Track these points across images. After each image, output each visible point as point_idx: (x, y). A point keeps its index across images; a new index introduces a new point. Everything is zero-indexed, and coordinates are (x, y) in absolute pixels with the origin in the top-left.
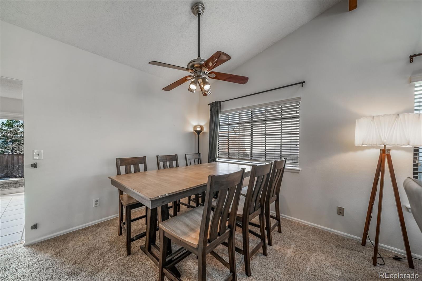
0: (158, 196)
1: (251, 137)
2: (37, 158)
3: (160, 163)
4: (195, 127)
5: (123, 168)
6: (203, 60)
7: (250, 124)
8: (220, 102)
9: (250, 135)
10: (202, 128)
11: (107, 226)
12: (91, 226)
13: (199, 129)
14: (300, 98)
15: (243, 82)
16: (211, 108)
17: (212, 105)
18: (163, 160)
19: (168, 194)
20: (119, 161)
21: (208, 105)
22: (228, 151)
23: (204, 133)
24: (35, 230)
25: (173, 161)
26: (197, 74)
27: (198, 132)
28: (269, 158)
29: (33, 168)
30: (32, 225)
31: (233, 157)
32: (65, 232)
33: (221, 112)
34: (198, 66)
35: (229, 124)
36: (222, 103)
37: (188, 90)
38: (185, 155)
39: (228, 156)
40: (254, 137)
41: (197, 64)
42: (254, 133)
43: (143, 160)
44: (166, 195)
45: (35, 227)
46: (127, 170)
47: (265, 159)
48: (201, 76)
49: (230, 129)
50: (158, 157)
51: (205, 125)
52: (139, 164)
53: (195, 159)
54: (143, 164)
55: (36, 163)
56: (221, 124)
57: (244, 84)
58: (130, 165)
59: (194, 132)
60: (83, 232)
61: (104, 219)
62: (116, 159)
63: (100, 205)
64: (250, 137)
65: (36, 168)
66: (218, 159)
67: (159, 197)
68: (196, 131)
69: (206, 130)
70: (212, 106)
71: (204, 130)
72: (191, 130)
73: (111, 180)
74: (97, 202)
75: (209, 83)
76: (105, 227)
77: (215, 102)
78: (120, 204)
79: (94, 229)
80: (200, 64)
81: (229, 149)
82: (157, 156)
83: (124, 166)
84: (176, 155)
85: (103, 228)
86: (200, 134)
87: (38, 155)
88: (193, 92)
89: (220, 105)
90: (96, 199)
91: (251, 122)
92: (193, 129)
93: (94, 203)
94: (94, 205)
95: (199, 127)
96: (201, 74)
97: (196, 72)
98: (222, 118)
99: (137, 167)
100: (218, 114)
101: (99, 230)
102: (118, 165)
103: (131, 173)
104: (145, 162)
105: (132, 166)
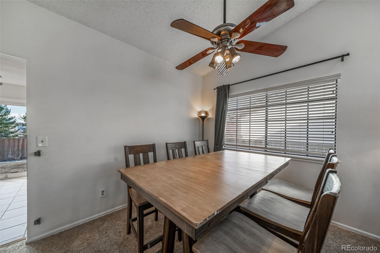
0: (206, 219)
1: (266, 123)
2: (40, 145)
3: (170, 151)
4: (200, 113)
5: (131, 157)
6: (232, 25)
7: (265, 109)
8: (229, 86)
9: (264, 120)
10: (206, 113)
11: (113, 220)
12: (96, 219)
13: (203, 115)
14: (340, 75)
15: (276, 54)
16: (218, 92)
17: (220, 89)
18: (172, 148)
19: (217, 211)
20: (127, 149)
21: (214, 89)
22: (237, 138)
23: (209, 119)
24: (38, 225)
25: (182, 149)
26: (222, 44)
27: (203, 118)
28: (290, 146)
29: (37, 156)
30: (35, 220)
31: (242, 145)
32: (71, 226)
33: (229, 97)
34: (225, 32)
35: (237, 109)
36: (230, 86)
37: (209, 66)
38: (194, 142)
39: (237, 144)
40: (269, 123)
41: (225, 30)
42: (269, 118)
43: (152, 148)
44: (215, 214)
45: (38, 222)
46: (136, 159)
47: (285, 148)
48: (227, 47)
49: (238, 114)
50: (168, 144)
51: (210, 110)
52: (148, 153)
53: (203, 147)
54: (153, 152)
55: (40, 151)
56: (229, 109)
57: (276, 56)
58: (139, 153)
59: (198, 118)
60: (88, 227)
61: (109, 211)
62: (125, 147)
63: (106, 196)
64: (264, 123)
65: (40, 156)
66: (225, 147)
67: (208, 219)
68: (201, 117)
69: (211, 115)
70: (220, 91)
71: (209, 115)
72: (196, 115)
73: (121, 174)
74: (103, 193)
75: (240, 54)
76: (112, 221)
77: (223, 85)
78: (129, 200)
79: (100, 223)
80: (229, 30)
81: (237, 136)
82: (166, 144)
83: (133, 155)
84: (185, 142)
85: (110, 223)
86: (205, 120)
87: (42, 142)
88: (215, 68)
89: (229, 88)
90: (102, 189)
91: (267, 106)
92: (198, 115)
93: (100, 193)
94: (100, 196)
95: (204, 113)
96: (228, 44)
97: (222, 42)
98: (231, 103)
99: (146, 156)
100: (226, 98)
101: (106, 224)
102: (127, 154)
103: (140, 165)
104: (154, 150)
105: (141, 155)
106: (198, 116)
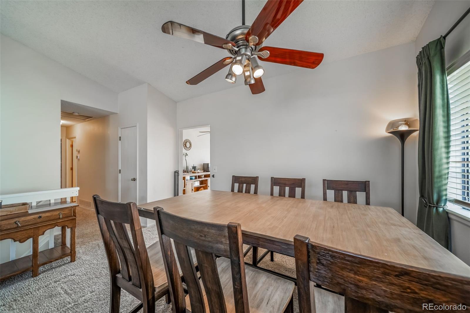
4: (393, 124)
13: (403, 128)
20: (234, 178)
29: (213, 177)
36: (446, 39)
43: (255, 180)
46: (240, 188)
50: (273, 179)
52: (251, 184)
54: (255, 185)
68: (395, 133)
83: (238, 184)
87: (215, 169)
95: (404, 124)
99: (248, 188)
105: (245, 185)
106: (386, 132)
